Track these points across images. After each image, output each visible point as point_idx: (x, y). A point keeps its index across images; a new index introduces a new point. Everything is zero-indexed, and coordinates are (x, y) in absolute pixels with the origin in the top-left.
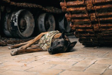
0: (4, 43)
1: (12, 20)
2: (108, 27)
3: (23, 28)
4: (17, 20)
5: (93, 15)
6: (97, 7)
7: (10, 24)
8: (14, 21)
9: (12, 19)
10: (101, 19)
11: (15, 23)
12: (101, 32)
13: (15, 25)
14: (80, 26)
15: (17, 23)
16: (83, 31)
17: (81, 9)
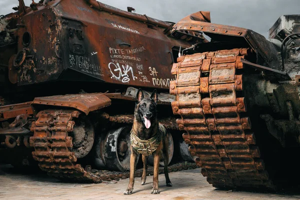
0: (98, 179)
1: (109, 143)
2: (243, 166)
3: (124, 154)
4: (115, 143)
5: (222, 151)
6: (226, 143)
7: (105, 148)
8: (111, 145)
9: (107, 141)
10: (232, 156)
11: (113, 147)
12: (234, 171)
13: (112, 151)
14: (207, 163)
15: (115, 147)
16: (211, 169)
17: (207, 143)
